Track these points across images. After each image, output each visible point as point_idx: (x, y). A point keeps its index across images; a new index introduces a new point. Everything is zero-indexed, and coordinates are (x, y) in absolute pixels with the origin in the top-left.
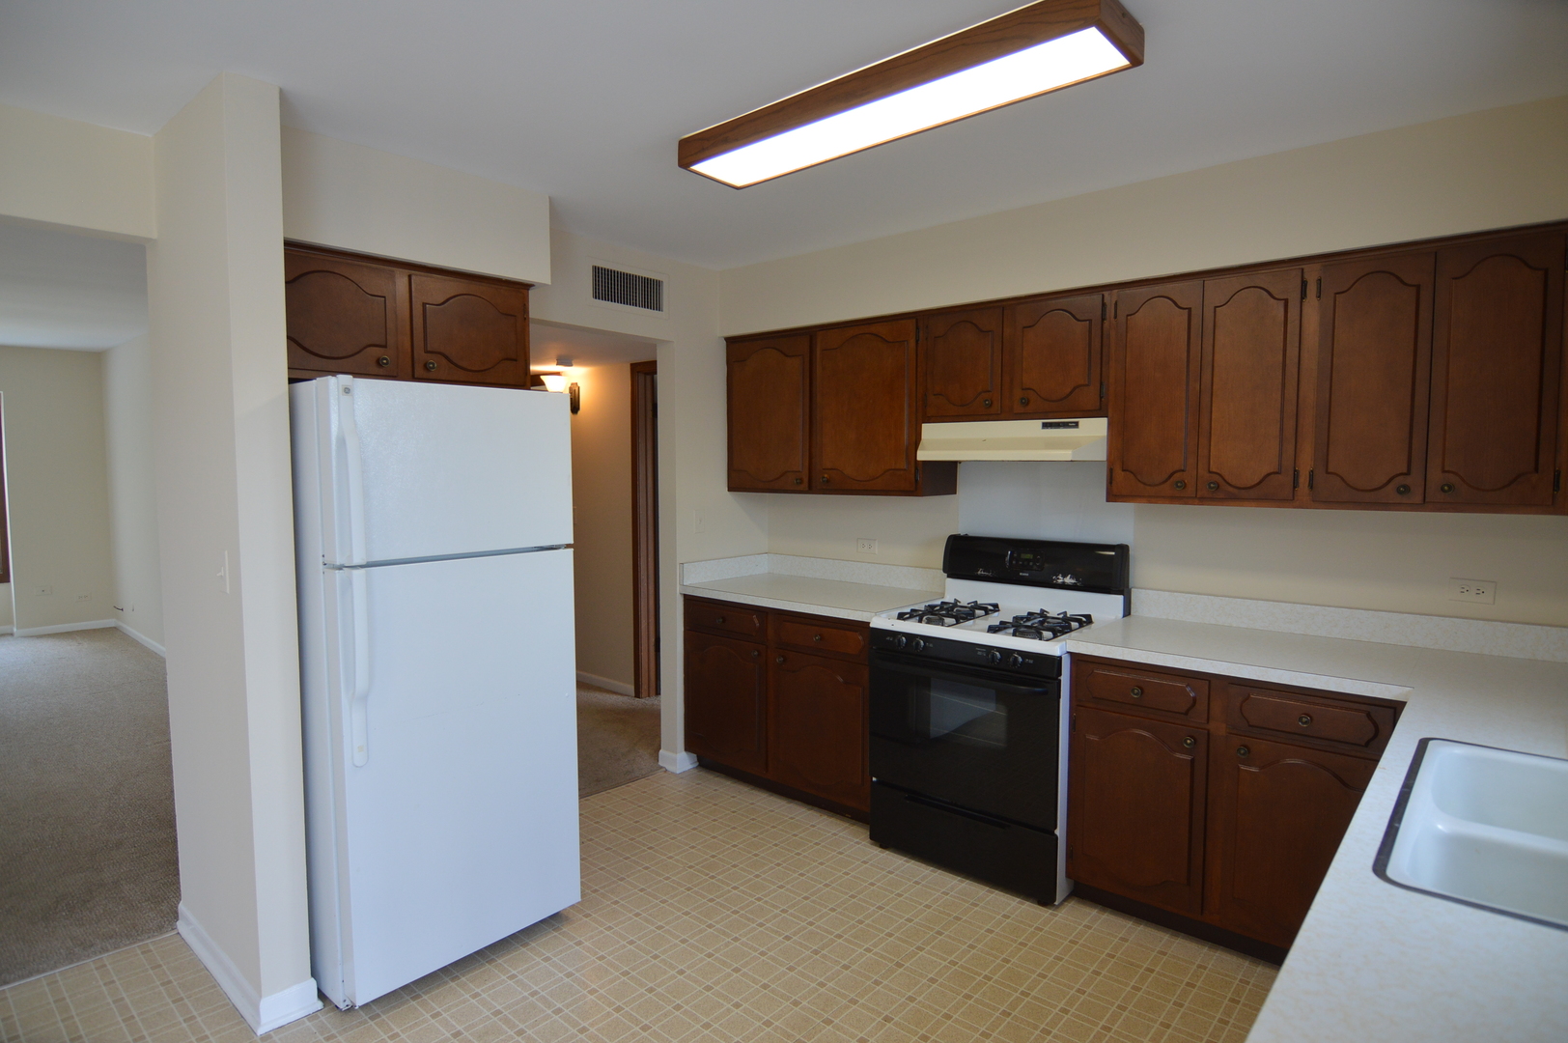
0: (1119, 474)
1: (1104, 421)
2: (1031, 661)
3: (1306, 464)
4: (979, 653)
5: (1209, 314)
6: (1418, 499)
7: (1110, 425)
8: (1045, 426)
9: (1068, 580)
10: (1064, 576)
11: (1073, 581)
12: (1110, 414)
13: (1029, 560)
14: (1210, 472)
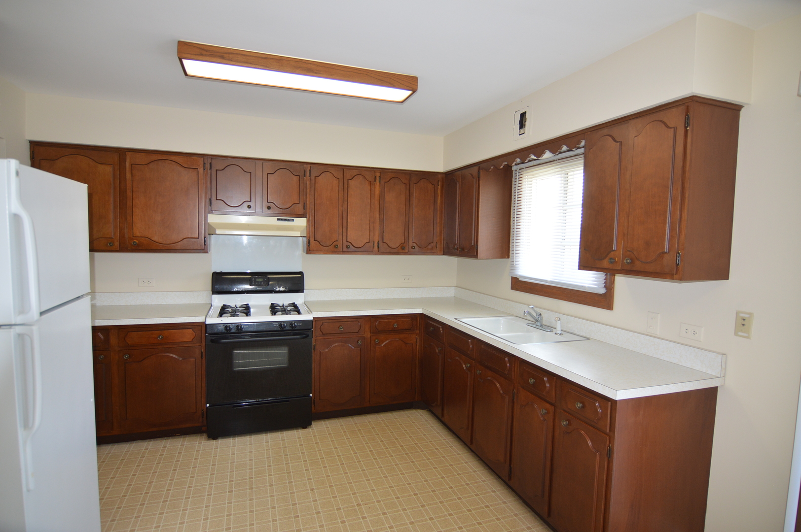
0: (312, 242)
1: (305, 220)
2: (301, 324)
3: (376, 239)
4: (275, 325)
5: (346, 182)
6: (406, 251)
7: (308, 221)
8: (278, 220)
9: (282, 289)
10: (280, 287)
11: (284, 289)
12: (307, 216)
13: (261, 282)
14: (347, 242)
